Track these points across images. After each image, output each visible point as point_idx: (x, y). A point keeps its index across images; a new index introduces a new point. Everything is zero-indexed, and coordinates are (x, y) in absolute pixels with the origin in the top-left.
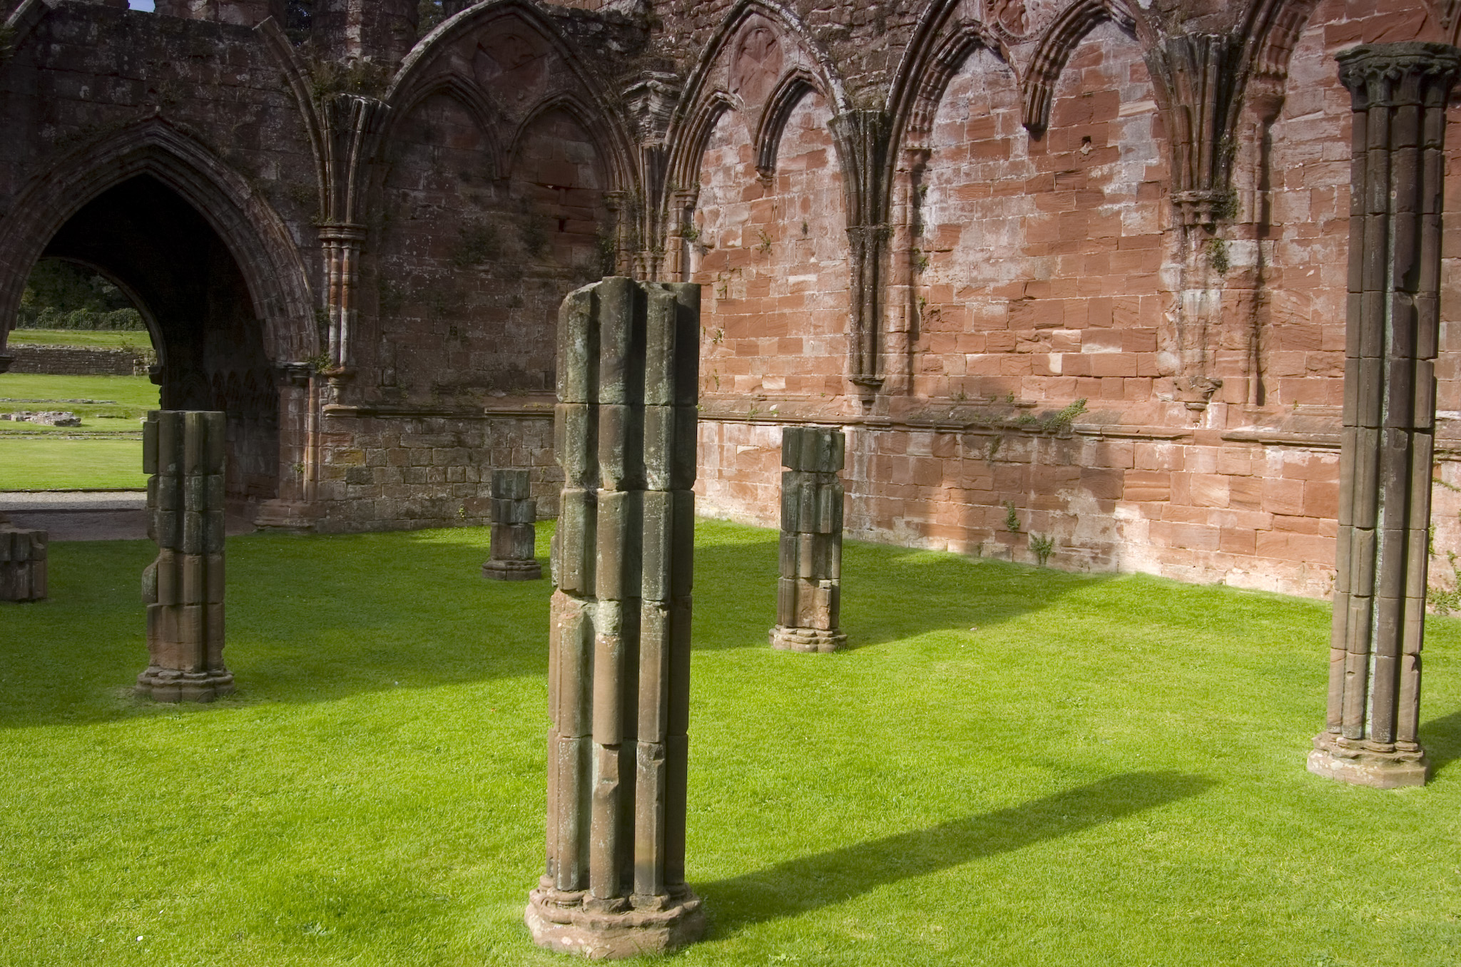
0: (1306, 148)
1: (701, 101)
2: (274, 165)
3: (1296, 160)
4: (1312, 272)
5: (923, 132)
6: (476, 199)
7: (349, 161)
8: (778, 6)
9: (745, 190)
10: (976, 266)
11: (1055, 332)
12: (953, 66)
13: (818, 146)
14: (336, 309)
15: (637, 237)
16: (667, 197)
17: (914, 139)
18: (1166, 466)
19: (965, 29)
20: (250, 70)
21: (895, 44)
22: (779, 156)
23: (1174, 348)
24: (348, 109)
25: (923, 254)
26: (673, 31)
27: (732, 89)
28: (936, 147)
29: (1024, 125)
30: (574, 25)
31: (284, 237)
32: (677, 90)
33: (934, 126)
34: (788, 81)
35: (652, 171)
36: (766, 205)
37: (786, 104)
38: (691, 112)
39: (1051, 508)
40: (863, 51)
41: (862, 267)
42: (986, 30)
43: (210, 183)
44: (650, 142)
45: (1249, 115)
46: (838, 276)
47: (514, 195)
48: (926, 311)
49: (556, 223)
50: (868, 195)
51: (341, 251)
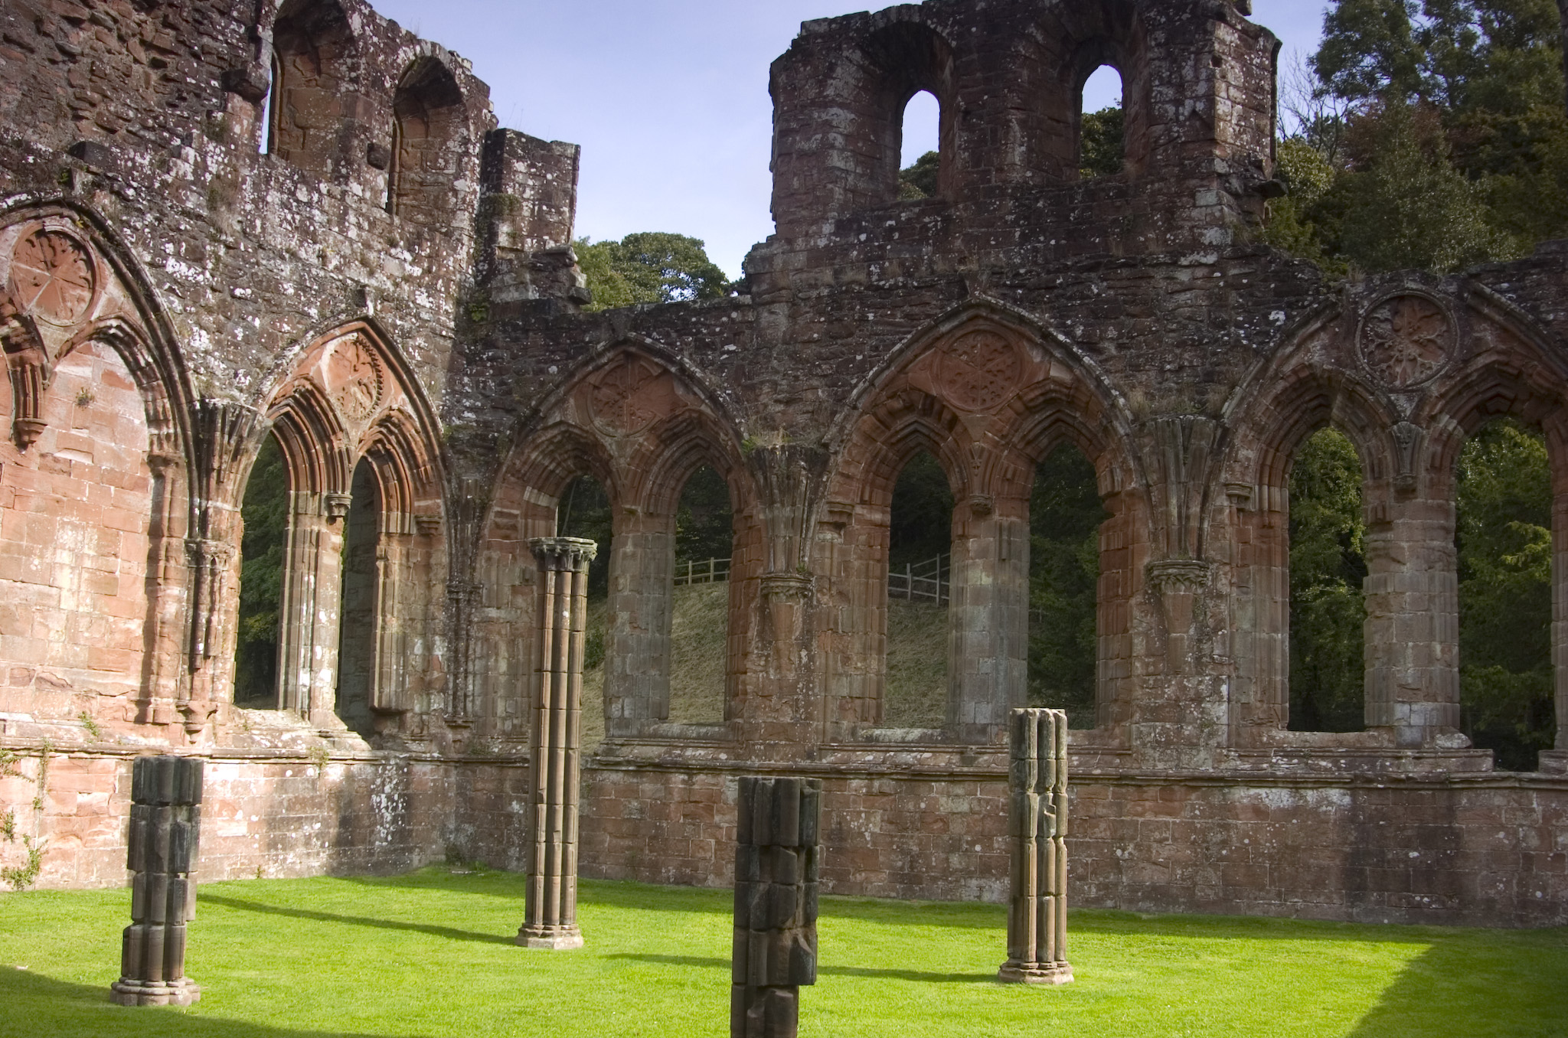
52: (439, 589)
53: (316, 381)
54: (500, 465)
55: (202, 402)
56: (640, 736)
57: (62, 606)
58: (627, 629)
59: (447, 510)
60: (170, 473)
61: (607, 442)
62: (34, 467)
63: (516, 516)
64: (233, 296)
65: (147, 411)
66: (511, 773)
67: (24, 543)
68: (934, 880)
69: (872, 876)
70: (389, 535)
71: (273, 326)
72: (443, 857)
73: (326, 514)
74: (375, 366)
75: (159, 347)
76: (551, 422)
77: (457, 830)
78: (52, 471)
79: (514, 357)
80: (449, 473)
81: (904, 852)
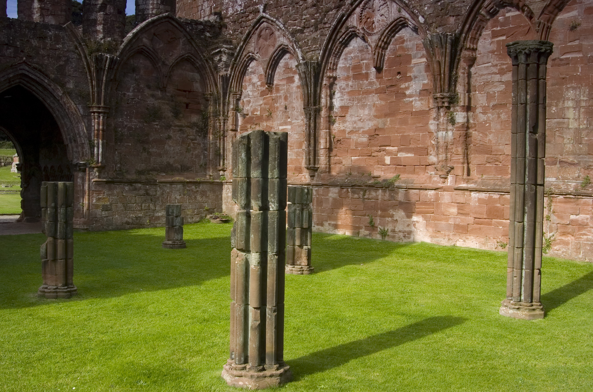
0: (485, 77)
1: (243, 57)
2: (72, 82)
3: (481, 82)
4: (488, 125)
5: (334, 70)
6: (153, 96)
7: (102, 80)
8: (275, 20)
9: (261, 92)
10: (355, 122)
11: (387, 148)
12: (346, 44)
13: (291, 75)
14: (97, 140)
15: (217, 111)
16: (229, 95)
17: (330, 72)
18: (432, 200)
19: (350, 30)
20: (62, 43)
21: (322, 35)
22: (275, 78)
23: (435, 154)
24: (102, 59)
25: (334, 118)
26: (231, 29)
27: (256, 52)
28: (339, 75)
29: (374, 67)
30: (192, 26)
31: (76, 111)
32: (233, 52)
33: (338, 67)
34: (279, 49)
35: (223, 85)
36: (270, 98)
37: (278, 58)
38: (239, 61)
39: (387, 217)
40: (309, 38)
41: (310, 123)
42: (359, 30)
43: (45, 89)
44: (223, 73)
45: (463, 64)
46: (299, 126)
47: (168, 94)
48: (335, 140)
49: (185, 105)
50: (312, 94)
51: (99, 117)
57: (570, 127)
78: (559, 65)
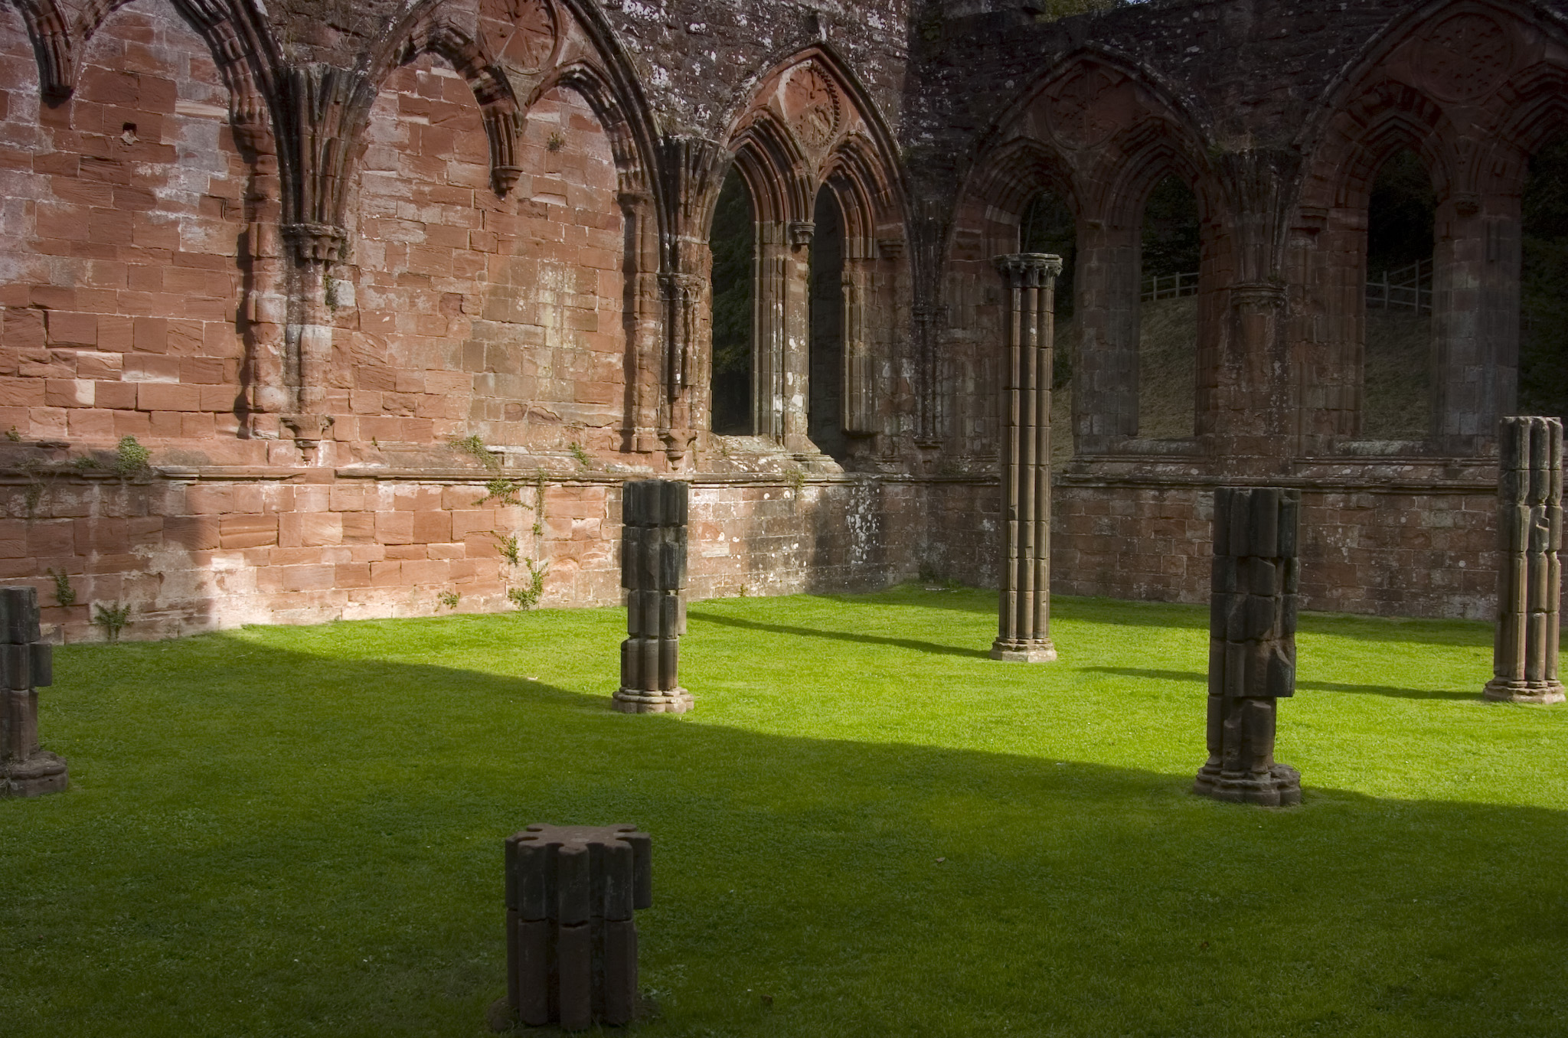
3: (373, 211)
4: (387, 319)
11: (81, 353)
18: (274, 508)
23: (280, 383)
39: (124, 569)
52: (904, 312)
53: (774, 111)
54: (960, 184)
55: (666, 138)
56: (1110, 452)
57: (548, 344)
58: (1094, 345)
59: (909, 233)
60: (639, 210)
61: (1068, 155)
62: (513, 213)
63: (978, 236)
64: (689, 32)
65: (614, 151)
66: (980, 491)
67: (509, 286)
68: (1415, 596)
69: (1350, 592)
70: (853, 260)
71: (730, 59)
72: (917, 575)
73: (791, 242)
74: (831, 92)
75: (622, 88)
76: (1010, 138)
77: (930, 548)
78: (530, 215)
79: (969, 74)
80: (910, 196)
81: (1383, 568)
